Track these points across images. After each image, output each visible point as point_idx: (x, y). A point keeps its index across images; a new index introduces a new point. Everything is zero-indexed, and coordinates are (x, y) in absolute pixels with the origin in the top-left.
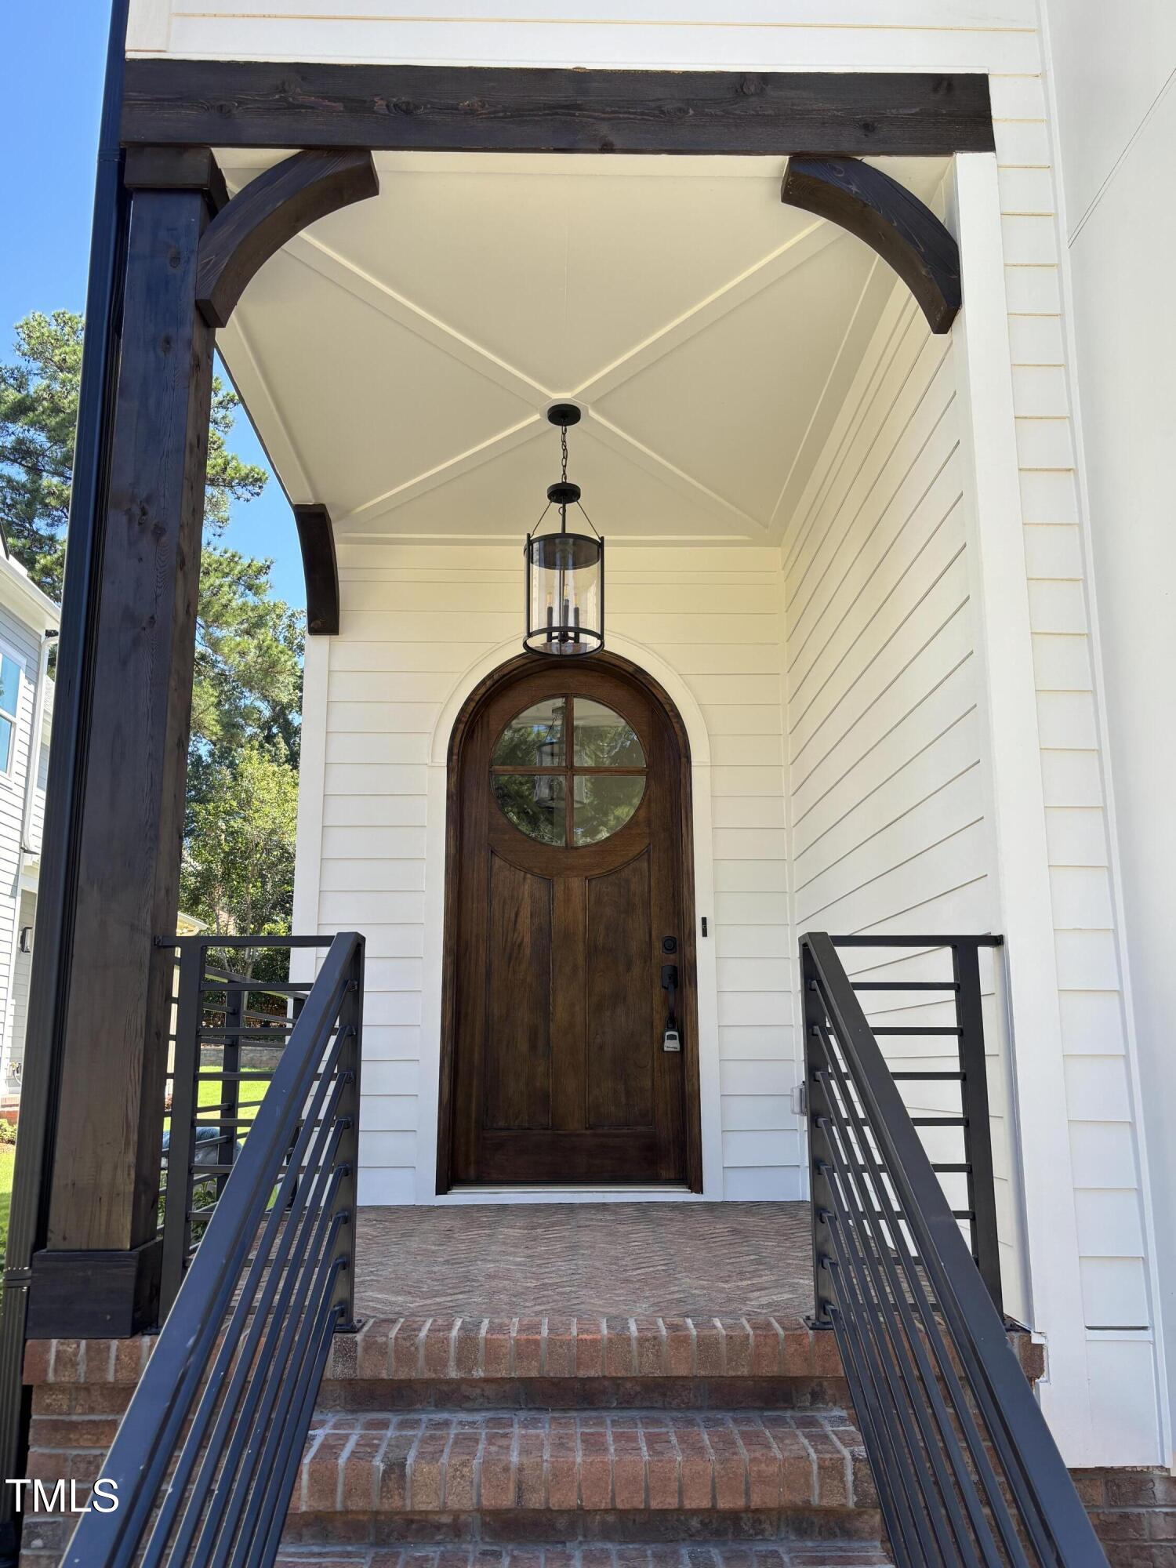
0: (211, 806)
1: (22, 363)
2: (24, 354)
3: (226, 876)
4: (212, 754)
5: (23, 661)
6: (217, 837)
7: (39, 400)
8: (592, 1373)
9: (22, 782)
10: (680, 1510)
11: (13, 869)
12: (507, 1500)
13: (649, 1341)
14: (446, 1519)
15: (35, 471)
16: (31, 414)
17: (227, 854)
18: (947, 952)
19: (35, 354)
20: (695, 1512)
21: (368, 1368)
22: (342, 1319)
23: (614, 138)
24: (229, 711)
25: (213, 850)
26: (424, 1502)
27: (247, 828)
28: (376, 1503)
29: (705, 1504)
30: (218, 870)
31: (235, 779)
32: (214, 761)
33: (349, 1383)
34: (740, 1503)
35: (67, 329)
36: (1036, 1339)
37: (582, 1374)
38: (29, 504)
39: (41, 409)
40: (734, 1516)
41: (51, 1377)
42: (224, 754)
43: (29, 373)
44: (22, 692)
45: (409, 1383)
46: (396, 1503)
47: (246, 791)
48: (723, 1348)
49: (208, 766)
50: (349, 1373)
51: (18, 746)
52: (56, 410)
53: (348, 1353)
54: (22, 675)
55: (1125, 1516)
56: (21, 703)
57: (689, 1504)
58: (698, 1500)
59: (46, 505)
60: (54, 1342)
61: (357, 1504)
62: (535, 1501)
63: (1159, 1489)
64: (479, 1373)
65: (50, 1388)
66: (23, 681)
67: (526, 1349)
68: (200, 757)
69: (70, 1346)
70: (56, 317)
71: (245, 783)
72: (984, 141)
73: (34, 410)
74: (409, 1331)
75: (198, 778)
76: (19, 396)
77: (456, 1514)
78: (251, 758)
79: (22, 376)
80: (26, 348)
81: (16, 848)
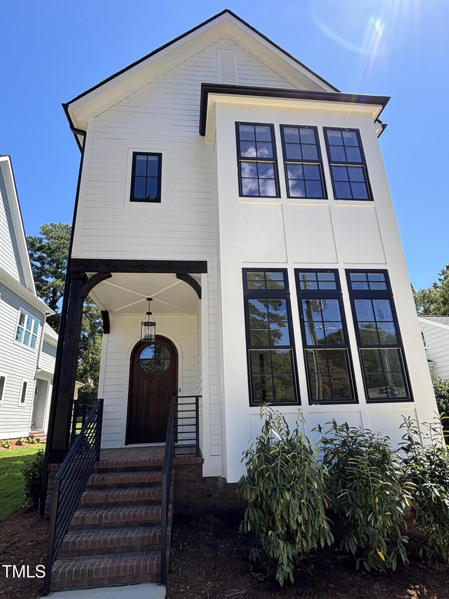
0: (87, 351)
1: (41, 236)
2: (42, 234)
3: (91, 370)
4: (88, 335)
5: (40, 321)
6: (89, 360)
7: (45, 246)
8: (136, 466)
9: (38, 351)
10: (144, 483)
11: (35, 373)
12: (119, 482)
13: (145, 461)
14: (111, 485)
15: (43, 264)
16: (43, 250)
17: (91, 364)
18: (195, 398)
19: (44, 234)
20: (147, 483)
21: (101, 467)
22: (98, 459)
23: (149, 271)
24: (94, 323)
25: (87, 363)
26: (107, 483)
27: (97, 357)
28: (100, 484)
29: (148, 481)
30: (88, 368)
31: (94, 344)
32: (89, 337)
33: (98, 469)
34: (153, 481)
35: (53, 228)
36: (203, 458)
37: (134, 466)
38: (41, 273)
39: (45, 248)
40: (152, 483)
41: (52, 469)
42: (92, 335)
43: (43, 239)
44: (39, 328)
45: (108, 469)
46: (103, 483)
47: (97, 347)
48: (156, 461)
49: (87, 338)
50: (98, 467)
51: (37, 342)
52: (50, 249)
53: (98, 464)
54: (39, 324)
55: (215, 484)
56: (38, 331)
57: (146, 482)
58: (147, 481)
59: (45, 273)
60: (53, 464)
61: (98, 483)
62: (123, 482)
63: (220, 480)
64: (118, 467)
65: (51, 471)
66: (39, 326)
67: (126, 463)
68: (85, 336)
69: (55, 465)
70: (51, 224)
71: (97, 345)
72: (206, 271)
73: (44, 249)
74: (108, 461)
75: (84, 341)
76: (40, 245)
77: (112, 484)
78: (98, 338)
79: (41, 239)
80: (42, 232)
81: (36, 368)
